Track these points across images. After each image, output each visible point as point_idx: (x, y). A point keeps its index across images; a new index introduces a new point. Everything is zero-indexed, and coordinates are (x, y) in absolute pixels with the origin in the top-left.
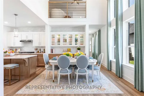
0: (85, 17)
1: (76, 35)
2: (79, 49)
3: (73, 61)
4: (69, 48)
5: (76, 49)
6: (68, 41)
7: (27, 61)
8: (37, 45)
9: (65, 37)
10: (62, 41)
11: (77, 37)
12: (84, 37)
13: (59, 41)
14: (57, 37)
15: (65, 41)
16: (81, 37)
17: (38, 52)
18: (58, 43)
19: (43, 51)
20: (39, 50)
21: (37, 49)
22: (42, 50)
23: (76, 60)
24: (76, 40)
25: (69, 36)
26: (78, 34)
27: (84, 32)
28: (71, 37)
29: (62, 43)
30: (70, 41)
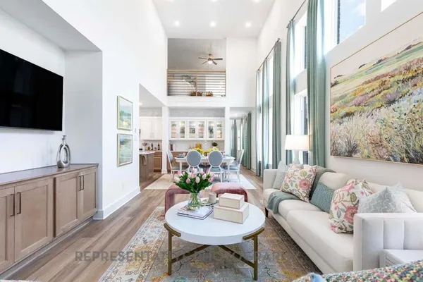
0: (225, 95)
1: (210, 122)
2: (215, 145)
3: (204, 159)
4: (198, 143)
5: (210, 144)
6: (197, 131)
7: (146, 157)
8: (147, 138)
9: (193, 125)
10: (187, 131)
11: (212, 125)
12: (223, 125)
13: (183, 131)
14: (180, 125)
15: (193, 131)
16: (218, 126)
17: (149, 149)
18: (182, 135)
19: (157, 147)
20: (150, 146)
21: (146, 144)
22: (155, 145)
23: (207, 157)
24: (211, 131)
25: (199, 123)
26: (214, 122)
27: (223, 118)
28: (203, 126)
29: (187, 135)
30: (200, 131)
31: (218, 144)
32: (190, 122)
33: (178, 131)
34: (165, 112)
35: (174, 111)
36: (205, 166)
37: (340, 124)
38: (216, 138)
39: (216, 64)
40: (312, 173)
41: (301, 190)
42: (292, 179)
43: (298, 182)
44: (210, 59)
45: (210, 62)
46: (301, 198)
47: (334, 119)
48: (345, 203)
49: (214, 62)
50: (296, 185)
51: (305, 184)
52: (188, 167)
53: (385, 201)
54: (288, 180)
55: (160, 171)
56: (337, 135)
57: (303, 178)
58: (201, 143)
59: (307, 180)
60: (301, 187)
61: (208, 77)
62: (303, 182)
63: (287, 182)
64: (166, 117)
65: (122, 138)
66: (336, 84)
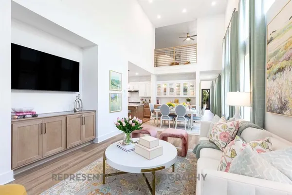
1: (185, 84)
2: (188, 100)
4: (176, 99)
5: (185, 100)
6: (175, 91)
7: (137, 108)
9: (172, 86)
10: (168, 91)
11: (187, 86)
12: (194, 86)
13: (165, 91)
14: (163, 86)
15: (172, 90)
16: (191, 86)
17: (144, 103)
18: (164, 93)
19: (149, 101)
20: (145, 101)
21: (142, 100)
24: (185, 90)
25: (177, 85)
26: (188, 83)
27: (194, 80)
28: (179, 86)
29: (168, 94)
30: (178, 91)
31: (191, 99)
32: (170, 84)
33: (162, 91)
34: (153, 78)
35: (160, 77)
36: (173, 116)
37: (274, 80)
38: (189, 95)
39: (193, 39)
40: (233, 127)
41: (220, 142)
42: (215, 131)
43: (218, 133)
44: (188, 37)
45: (188, 39)
46: (221, 149)
47: (269, 76)
48: (227, 158)
49: (191, 39)
50: (217, 137)
51: (225, 137)
52: (161, 115)
53: (243, 162)
54: (212, 131)
55: (150, 117)
56: (272, 92)
57: (223, 131)
58: (178, 99)
59: (227, 134)
60: (221, 139)
61: (189, 50)
62: (223, 135)
63: (212, 133)
64: (154, 82)
65: (113, 96)
66: (271, 40)
